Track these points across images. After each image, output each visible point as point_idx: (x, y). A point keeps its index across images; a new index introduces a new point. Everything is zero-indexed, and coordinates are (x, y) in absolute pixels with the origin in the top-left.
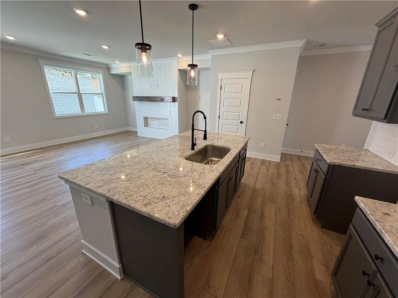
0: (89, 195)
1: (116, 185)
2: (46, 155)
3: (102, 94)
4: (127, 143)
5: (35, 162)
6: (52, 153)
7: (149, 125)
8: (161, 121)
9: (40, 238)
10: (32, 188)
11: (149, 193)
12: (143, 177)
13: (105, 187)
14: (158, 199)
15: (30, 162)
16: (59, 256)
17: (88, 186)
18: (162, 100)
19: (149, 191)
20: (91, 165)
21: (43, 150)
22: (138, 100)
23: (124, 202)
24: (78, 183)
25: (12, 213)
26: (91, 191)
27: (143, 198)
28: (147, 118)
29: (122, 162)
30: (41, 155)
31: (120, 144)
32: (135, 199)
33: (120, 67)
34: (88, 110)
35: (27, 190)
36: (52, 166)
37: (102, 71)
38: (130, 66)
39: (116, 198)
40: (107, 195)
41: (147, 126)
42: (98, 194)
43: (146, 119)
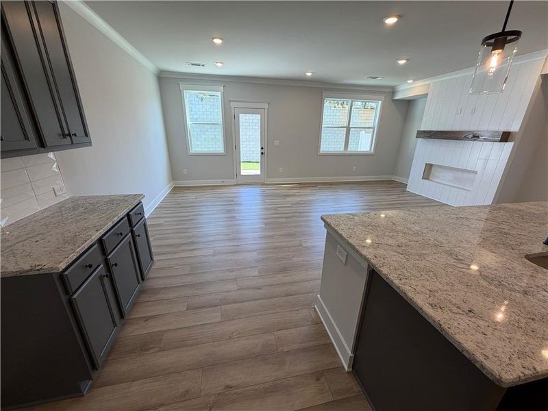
0: (346, 251)
1: (385, 253)
2: (303, 191)
3: (373, 128)
4: (387, 197)
5: (294, 195)
6: (308, 191)
7: (430, 178)
8: (459, 174)
9: (285, 270)
10: (289, 220)
11: (440, 289)
12: (427, 259)
13: (370, 250)
14: (459, 308)
15: (290, 195)
16: (296, 296)
17: (350, 241)
18: (474, 136)
19: (440, 286)
20: (353, 215)
21: (302, 185)
22: (424, 137)
23: (396, 282)
24: (340, 232)
25: (272, 237)
26: (353, 247)
27: (428, 292)
28: (431, 166)
29: (394, 224)
30: (298, 191)
31: (376, 197)
32: (414, 287)
33: (410, 88)
34: (352, 148)
35: (284, 220)
36: (304, 204)
37: (383, 97)
38: (429, 84)
39: (384, 271)
40: (372, 261)
41: (427, 179)
42: (361, 255)
43: (429, 168)
